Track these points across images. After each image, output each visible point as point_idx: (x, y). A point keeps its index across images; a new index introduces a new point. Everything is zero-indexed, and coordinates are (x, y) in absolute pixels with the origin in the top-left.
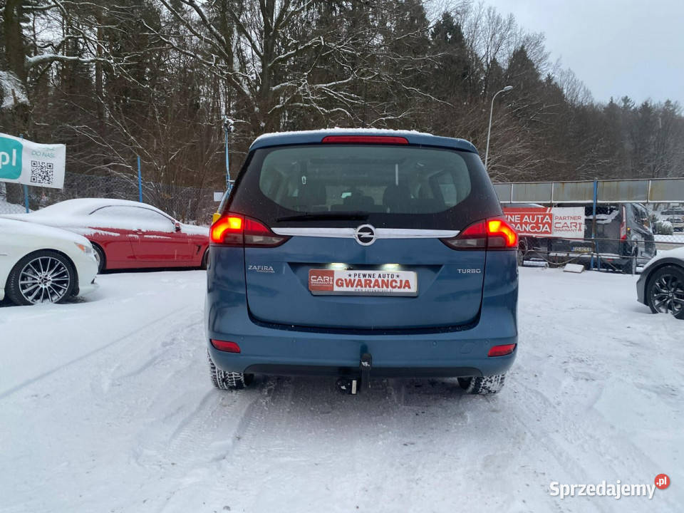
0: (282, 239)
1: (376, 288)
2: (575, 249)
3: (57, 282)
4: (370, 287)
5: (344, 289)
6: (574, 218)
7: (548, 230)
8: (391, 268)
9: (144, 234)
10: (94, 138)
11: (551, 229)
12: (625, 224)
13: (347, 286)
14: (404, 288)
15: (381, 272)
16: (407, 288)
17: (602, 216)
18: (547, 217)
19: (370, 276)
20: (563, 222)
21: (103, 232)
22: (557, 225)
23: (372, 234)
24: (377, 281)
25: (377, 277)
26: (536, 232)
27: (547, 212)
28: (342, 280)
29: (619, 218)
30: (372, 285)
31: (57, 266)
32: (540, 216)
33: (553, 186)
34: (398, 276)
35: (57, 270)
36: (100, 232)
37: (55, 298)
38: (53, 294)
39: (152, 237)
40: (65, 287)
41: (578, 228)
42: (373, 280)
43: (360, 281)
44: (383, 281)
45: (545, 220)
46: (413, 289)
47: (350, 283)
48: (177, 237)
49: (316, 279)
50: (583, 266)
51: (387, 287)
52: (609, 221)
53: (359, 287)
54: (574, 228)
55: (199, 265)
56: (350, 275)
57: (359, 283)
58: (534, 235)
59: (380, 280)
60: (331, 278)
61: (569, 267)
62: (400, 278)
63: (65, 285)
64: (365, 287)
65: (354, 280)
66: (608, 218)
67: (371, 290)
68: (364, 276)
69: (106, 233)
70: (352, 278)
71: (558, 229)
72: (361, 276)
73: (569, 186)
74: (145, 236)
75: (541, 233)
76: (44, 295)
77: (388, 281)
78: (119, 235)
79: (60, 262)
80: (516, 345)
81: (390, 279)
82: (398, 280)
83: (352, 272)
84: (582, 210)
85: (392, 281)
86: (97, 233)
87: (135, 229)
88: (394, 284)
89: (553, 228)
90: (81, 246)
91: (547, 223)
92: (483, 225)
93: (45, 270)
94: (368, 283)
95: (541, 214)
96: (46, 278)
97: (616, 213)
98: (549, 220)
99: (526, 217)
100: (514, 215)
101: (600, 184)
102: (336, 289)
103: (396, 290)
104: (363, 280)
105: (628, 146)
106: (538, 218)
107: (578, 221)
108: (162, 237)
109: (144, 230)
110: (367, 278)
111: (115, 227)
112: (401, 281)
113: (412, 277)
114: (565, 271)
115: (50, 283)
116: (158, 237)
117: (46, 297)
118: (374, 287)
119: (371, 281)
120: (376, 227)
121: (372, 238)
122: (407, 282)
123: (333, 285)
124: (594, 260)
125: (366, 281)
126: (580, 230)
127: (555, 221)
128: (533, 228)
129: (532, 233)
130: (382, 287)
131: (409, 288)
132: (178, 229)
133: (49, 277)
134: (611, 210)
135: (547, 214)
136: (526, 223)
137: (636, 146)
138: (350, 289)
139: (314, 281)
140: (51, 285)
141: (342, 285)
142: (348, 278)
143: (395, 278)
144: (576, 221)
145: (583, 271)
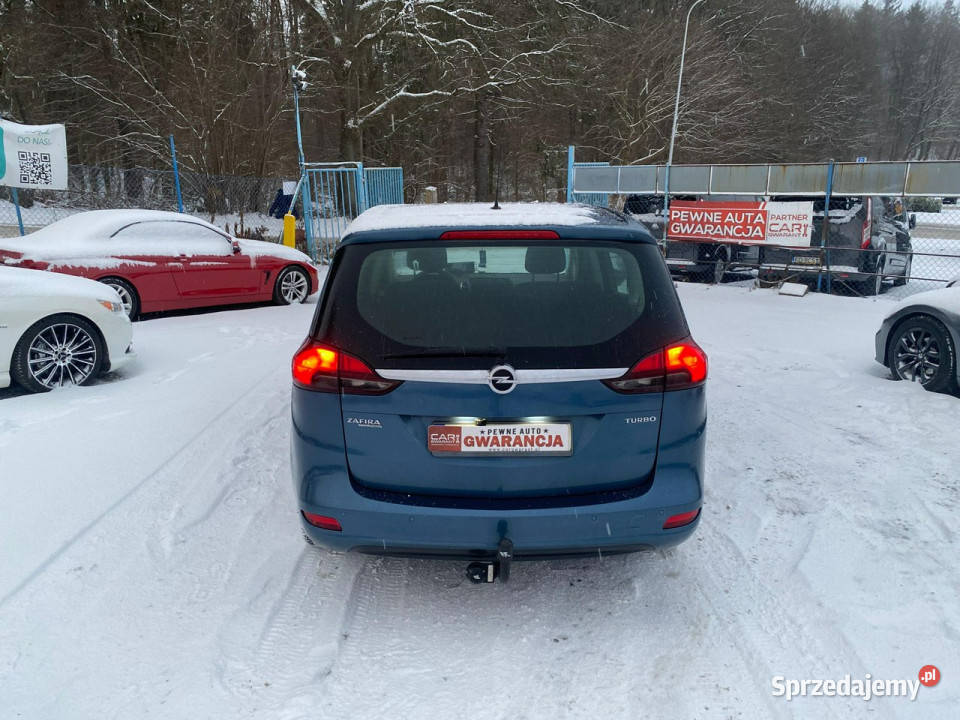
0: (391, 384)
1: (517, 446)
2: (797, 259)
3: (80, 357)
4: (509, 445)
5: (476, 448)
6: (797, 218)
7: (761, 234)
8: (537, 422)
9: (190, 260)
10: (101, 93)
11: (763, 233)
12: (870, 224)
13: (479, 445)
14: (554, 445)
15: (523, 426)
16: (558, 446)
17: (838, 213)
18: (760, 215)
19: (509, 431)
20: (781, 223)
21: (132, 262)
22: (774, 228)
23: (511, 378)
24: (518, 438)
25: (518, 433)
26: (742, 238)
27: (760, 209)
28: (472, 439)
29: (862, 214)
30: (512, 443)
31: (76, 335)
32: (750, 214)
33: (770, 170)
34: (546, 431)
35: (78, 341)
36: (127, 262)
37: (79, 378)
38: (75, 372)
39: (201, 264)
40: (91, 363)
41: (803, 232)
42: (513, 437)
43: (495, 438)
44: (526, 437)
45: (756, 220)
46: (567, 446)
47: (483, 442)
48: (237, 261)
49: (438, 437)
50: (806, 287)
51: (532, 445)
52: (847, 219)
53: (495, 446)
54: (796, 232)
55: (270, 298)
56: (482, 432)
57: (495, 441)
58: (740, 242)
59: (522, 437)
60: (458, 436)
61: (788, 287)
62: (549, 433)
63: (91, 359)
64: (503, 445)
65: (488, 438)
66: (845, 216)
67: (511, 449)
68: (502, 432)
69: (137, 262)
70: (486, 435)
71: (775, 234)
72: (498, 432)
73: (793, 170)
74: (192, 264)
75: (750, 238)
76: (64, 375)
77: (533, 437)
78: (154, 264)
79: (80, 329)
80: (700, 510)
81: (536, 435)
82: (546, 436)
83: (485, 428)
84: (810, 205)
85: (538, 438)
86: (124, 265)
87: (177, 255)
88: (541, 441)
89: (768, 231)
90: (107, 304)
91: (759, 224)
92: (660, 355)
93: (61, 342)
94: (506, 441)
95: (750, 212)
96: (64, 352)
97: (858, 207)
98: (762, 220)
99: (730, 214)
100: (714, 211)
101: (838, 168)
102: (464, 448)
103: (544, 449)
104: (500, 437)
105: (887, 72)
106: (746, 217)
107: (803, 222)
108: (215, 263)
109: (189, 255)
110: (505, 434)
111: (149, 253)
112: (550, 437)
113: (564, 431)
114: (780, 294)
115: (70, 358)
116: (209, 263)
117: (66, 377)
118: (514, 445)
119: (510, 439)
120: (516, 368)
121: (510, 385)
122: (558, 437)
123: (460, 444)
124: (823, 276)
125: (503, 438)
126: (805, 235)
127: (770, 222)
128: (738, 231)
129: (737, 238)
130: (526, 445)
131: (561, 445)
132: (237, 251)
133: (68, 351)
134: (852, 204)
135: (760, 212)
136: (729, 224)
137: (898, 72)
138: (483, 449)
139: (435, 439)
140: (72, 361)
141: (472, 444)
142: (480, 436)
143: (542, 433)
144: (800, 222)
145: (806, 293)
